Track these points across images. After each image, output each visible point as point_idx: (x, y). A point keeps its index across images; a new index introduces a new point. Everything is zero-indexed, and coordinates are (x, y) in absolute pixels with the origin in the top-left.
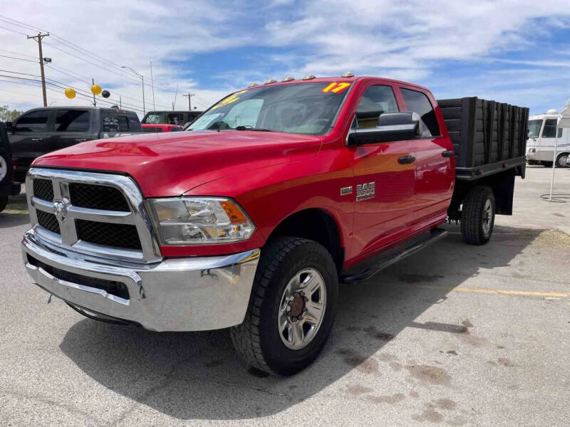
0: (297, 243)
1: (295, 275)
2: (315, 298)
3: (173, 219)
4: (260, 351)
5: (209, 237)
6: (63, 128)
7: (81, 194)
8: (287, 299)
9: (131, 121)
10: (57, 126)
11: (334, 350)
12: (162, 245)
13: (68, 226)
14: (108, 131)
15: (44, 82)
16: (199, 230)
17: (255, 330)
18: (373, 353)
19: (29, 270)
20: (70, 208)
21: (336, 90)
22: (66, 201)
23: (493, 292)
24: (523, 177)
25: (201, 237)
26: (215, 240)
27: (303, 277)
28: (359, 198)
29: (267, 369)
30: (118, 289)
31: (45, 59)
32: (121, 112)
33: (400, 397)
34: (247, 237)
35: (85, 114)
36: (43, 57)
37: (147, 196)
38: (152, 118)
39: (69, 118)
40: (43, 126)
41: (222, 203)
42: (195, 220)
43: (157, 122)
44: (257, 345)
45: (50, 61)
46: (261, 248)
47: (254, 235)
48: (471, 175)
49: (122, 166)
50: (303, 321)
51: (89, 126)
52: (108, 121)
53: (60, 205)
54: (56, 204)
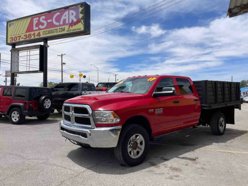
0: (134, 125)
1: (133, 135)
2: (141, 143)
3: (99, 117)
4: (122, 156)
5: (108, 122)
6: (69, 90)
7: (77, 110)
8: (131, 142)
9: (92, 87)
10: (67, 89)
11: (148, 162)
12: (96, 123)
13: (73, 119)
14: (84, 91)
15: (62, 72)
16: (105, 120)
17: (120, 149)
18: (160, 163)
19: (61, 132)
20: (74, 114)
21: (151, 80)
22: (73, 112)
23: (213, 150)
24: (240, 109)
25: (106, 122)
26: (110, 122)
27: (136, 136)
28: (156, 113)
29: (125, 164)
30: (84, 135)
31: (63, 63)
32: (89, 84)
33: (164, 173)
34: (118, 122)
35: (77, 85)
36: (63, 62)
37: (93, 110)
38: (100, 85)
39: (71, 86)
40: (63, 89)
41: (112, 113)
42: (105, 117)
43: (102, 86)
44: (121, 154)
45: (65, 64)
46: (122, 126)
47: (120, 122)
48: (207, 107)
49: (87, 103)
50: (137, 150)
51: (78, 89)
52: (84, 87)
53: (72, 113)
54: (70, 113)
